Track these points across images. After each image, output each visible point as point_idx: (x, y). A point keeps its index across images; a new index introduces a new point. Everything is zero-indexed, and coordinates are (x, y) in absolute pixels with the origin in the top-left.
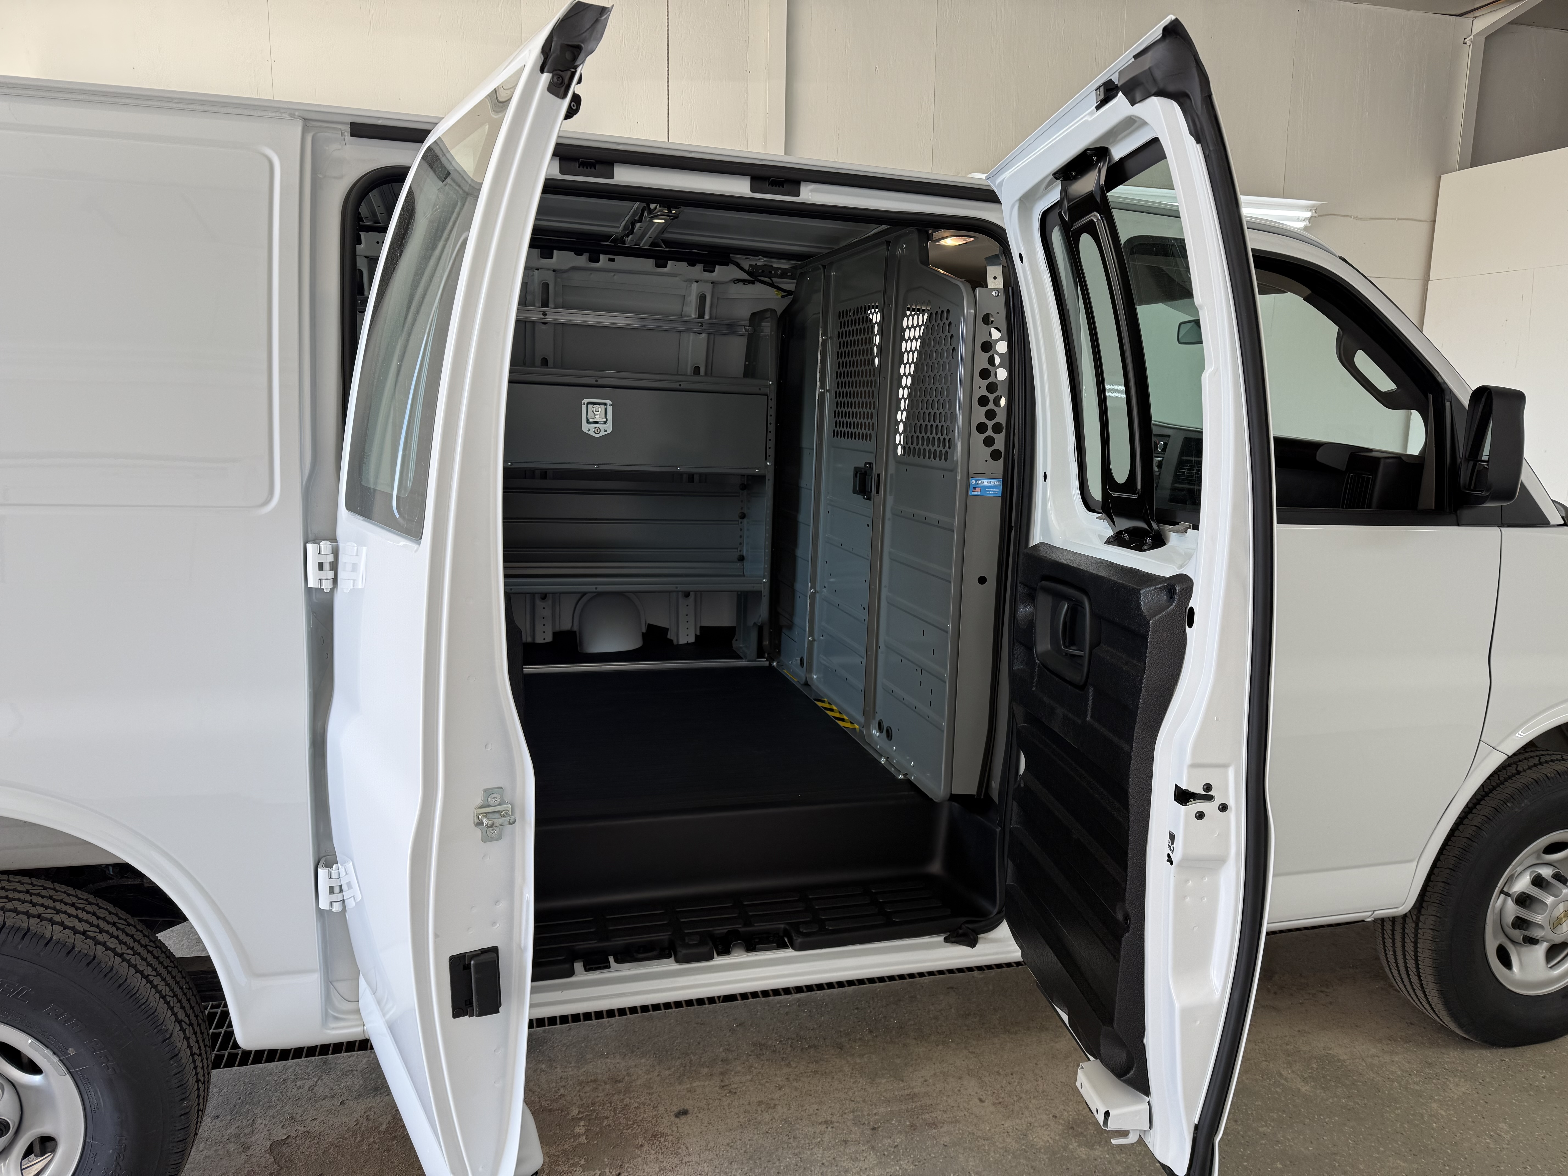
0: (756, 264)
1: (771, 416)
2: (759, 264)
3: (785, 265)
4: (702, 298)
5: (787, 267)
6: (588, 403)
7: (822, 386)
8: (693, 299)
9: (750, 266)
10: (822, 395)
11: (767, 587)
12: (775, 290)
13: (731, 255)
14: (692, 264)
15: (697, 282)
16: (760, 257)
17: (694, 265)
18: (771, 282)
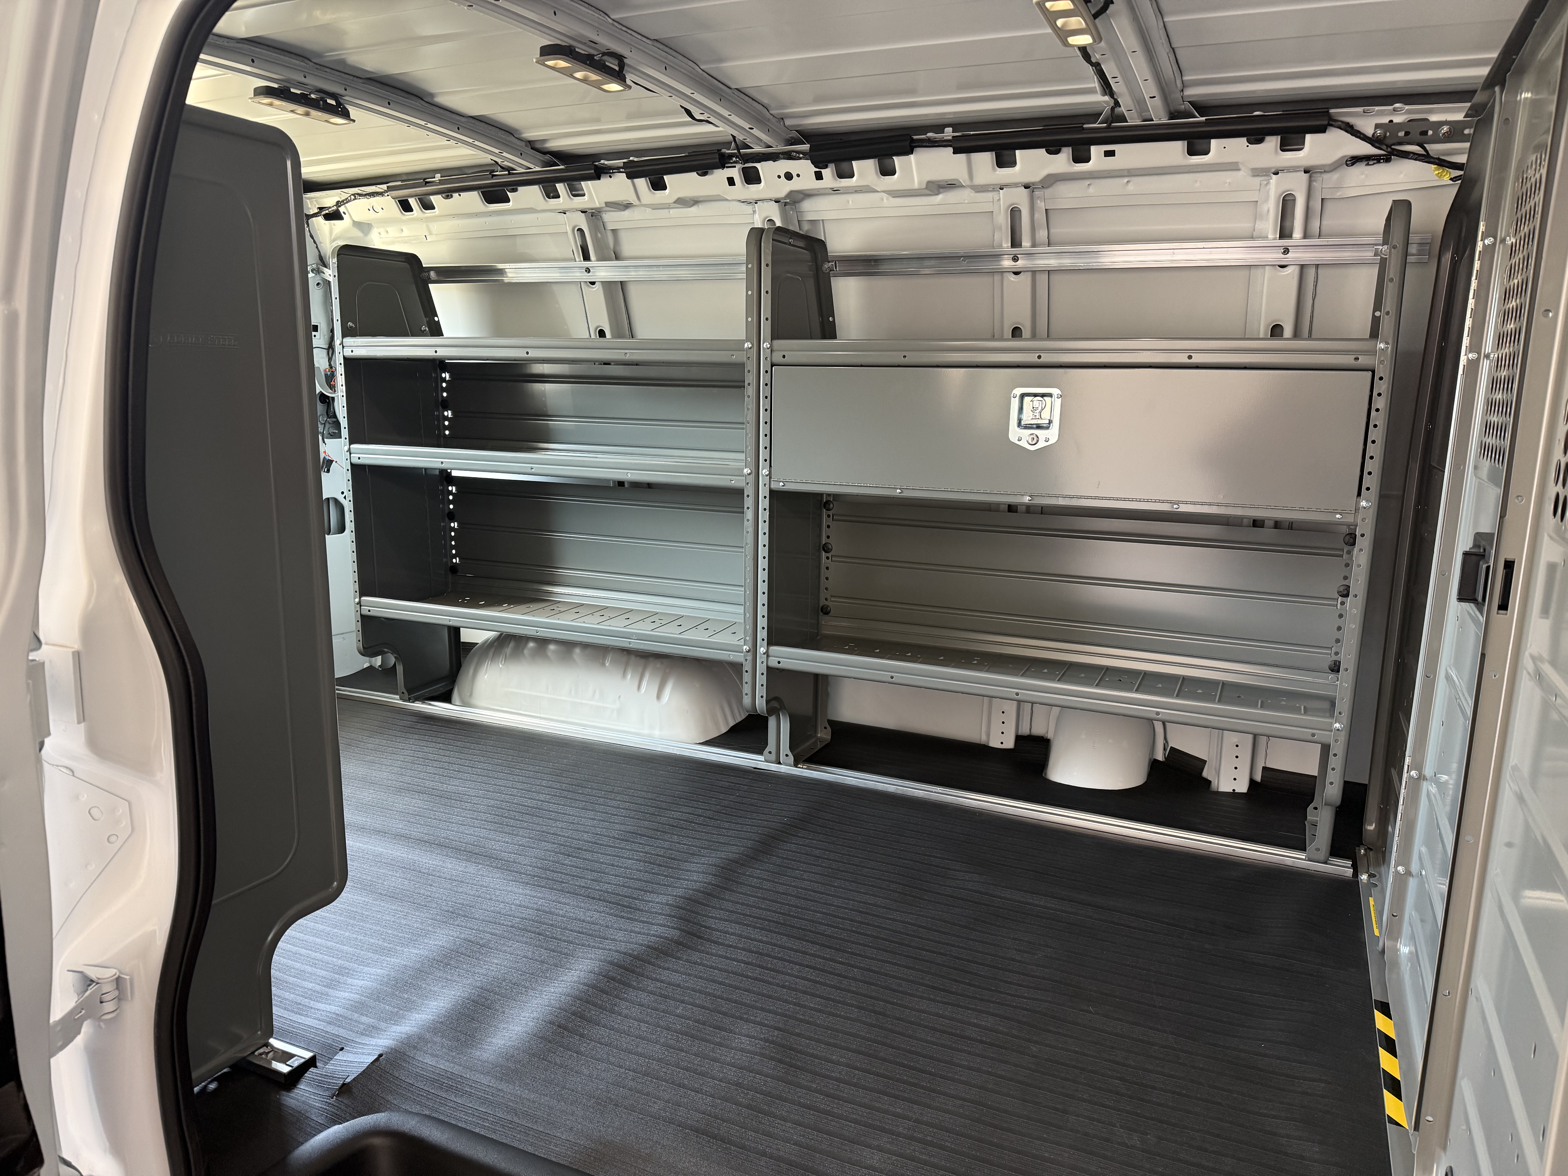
0: (1391, 121)
1: (1376, 412)
2: (1398, 119)
3: (1456, 113)
4: (1287, 203)
5: (1459, 117)
6: (1022, 395)
7: (1476, 346)
8: (1271, 208)
9: (1377, 126)
10: (1473, 366)
11: (1343, 738)
12: (1433, 166)
13: (1332, 111)
14: (1256, 137)
15: (1276, 173)
16: (1397, 105)
17: (1260, 141)
18: (1424, 153)
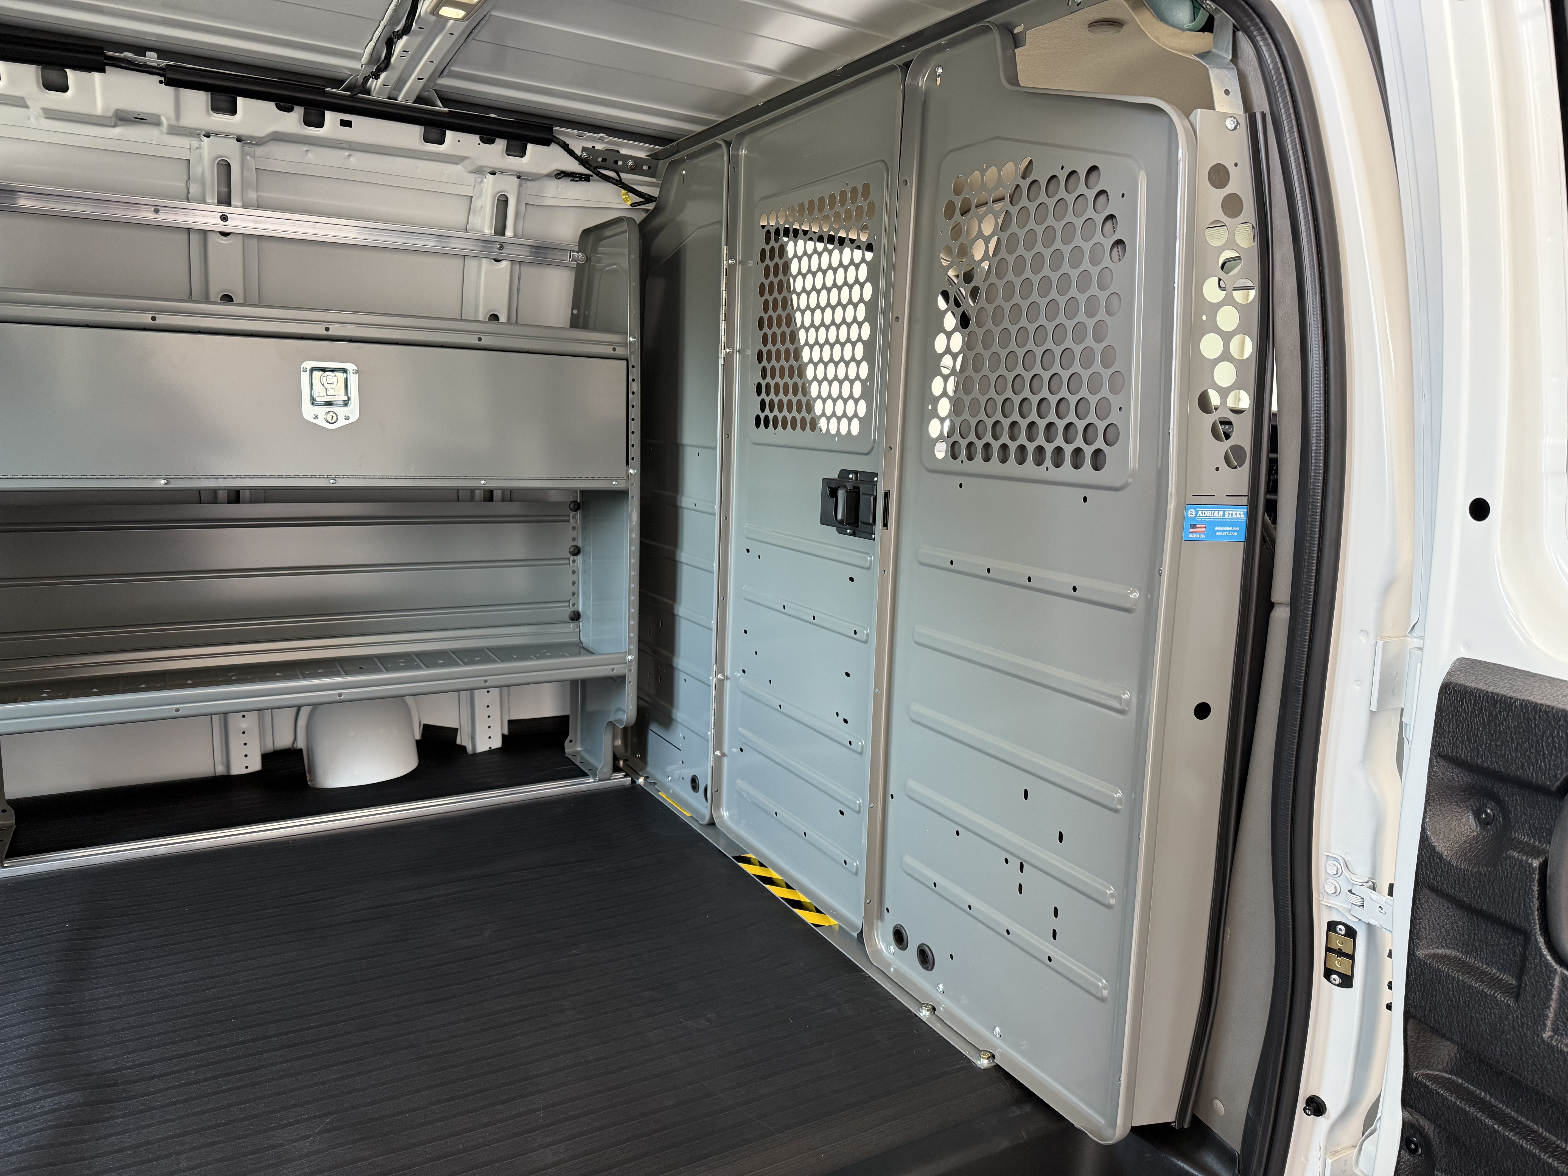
0: (594, 147)
1: (633, 393)
2: (599, 147)
3: (639, 151)
4: (503, 202)
5: (642, 155)
6: (313, 370)
7: (730, 343)
8: (486, 204)
11: (634, 667)
12: (624, 191)
13: (555, 128)
14: (488, 138)
15: (493, 174)
16: (602, 135)
17: (491, 142)
18: (618, 179)
